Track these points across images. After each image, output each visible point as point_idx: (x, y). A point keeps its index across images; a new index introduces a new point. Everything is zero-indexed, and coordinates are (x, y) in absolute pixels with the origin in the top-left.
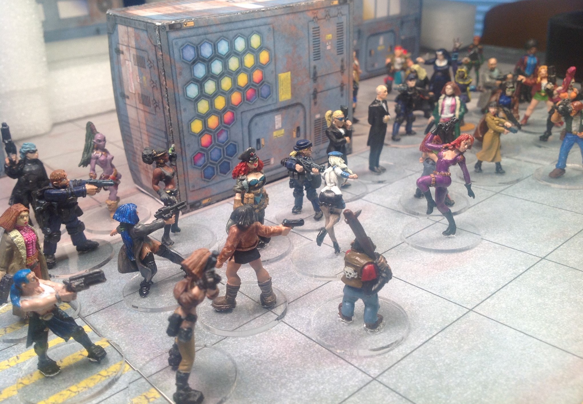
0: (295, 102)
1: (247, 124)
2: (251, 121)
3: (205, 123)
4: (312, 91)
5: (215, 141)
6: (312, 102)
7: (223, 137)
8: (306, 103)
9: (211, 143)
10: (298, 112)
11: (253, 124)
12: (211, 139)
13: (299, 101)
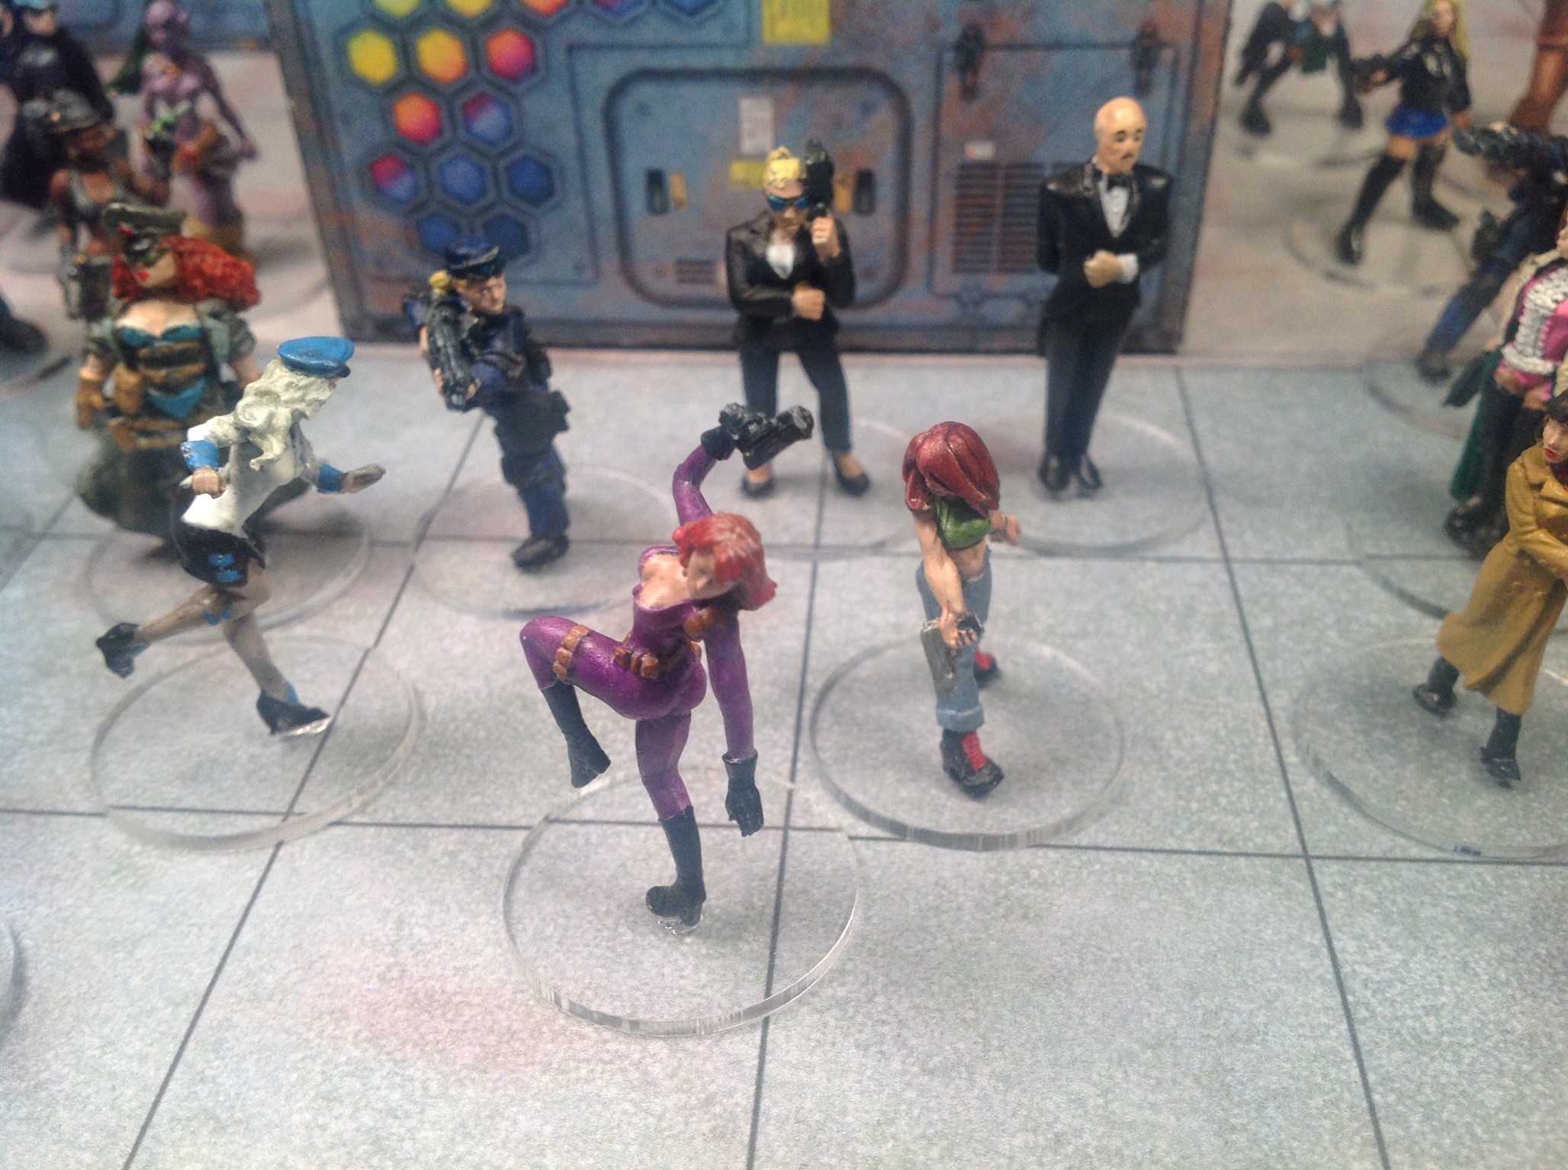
0: (849, 60)
1: (600, 100)
2: (617, 91)
3: (406, 53)
4: (951, 32)
5: (454, 129)
6: (952, 84)
7: (489, 122)
8: (915, 77)
9: (438, 131)
10: (867, 109)
11: (627, 107)
12: (437, 117)
13: (876, 60)
